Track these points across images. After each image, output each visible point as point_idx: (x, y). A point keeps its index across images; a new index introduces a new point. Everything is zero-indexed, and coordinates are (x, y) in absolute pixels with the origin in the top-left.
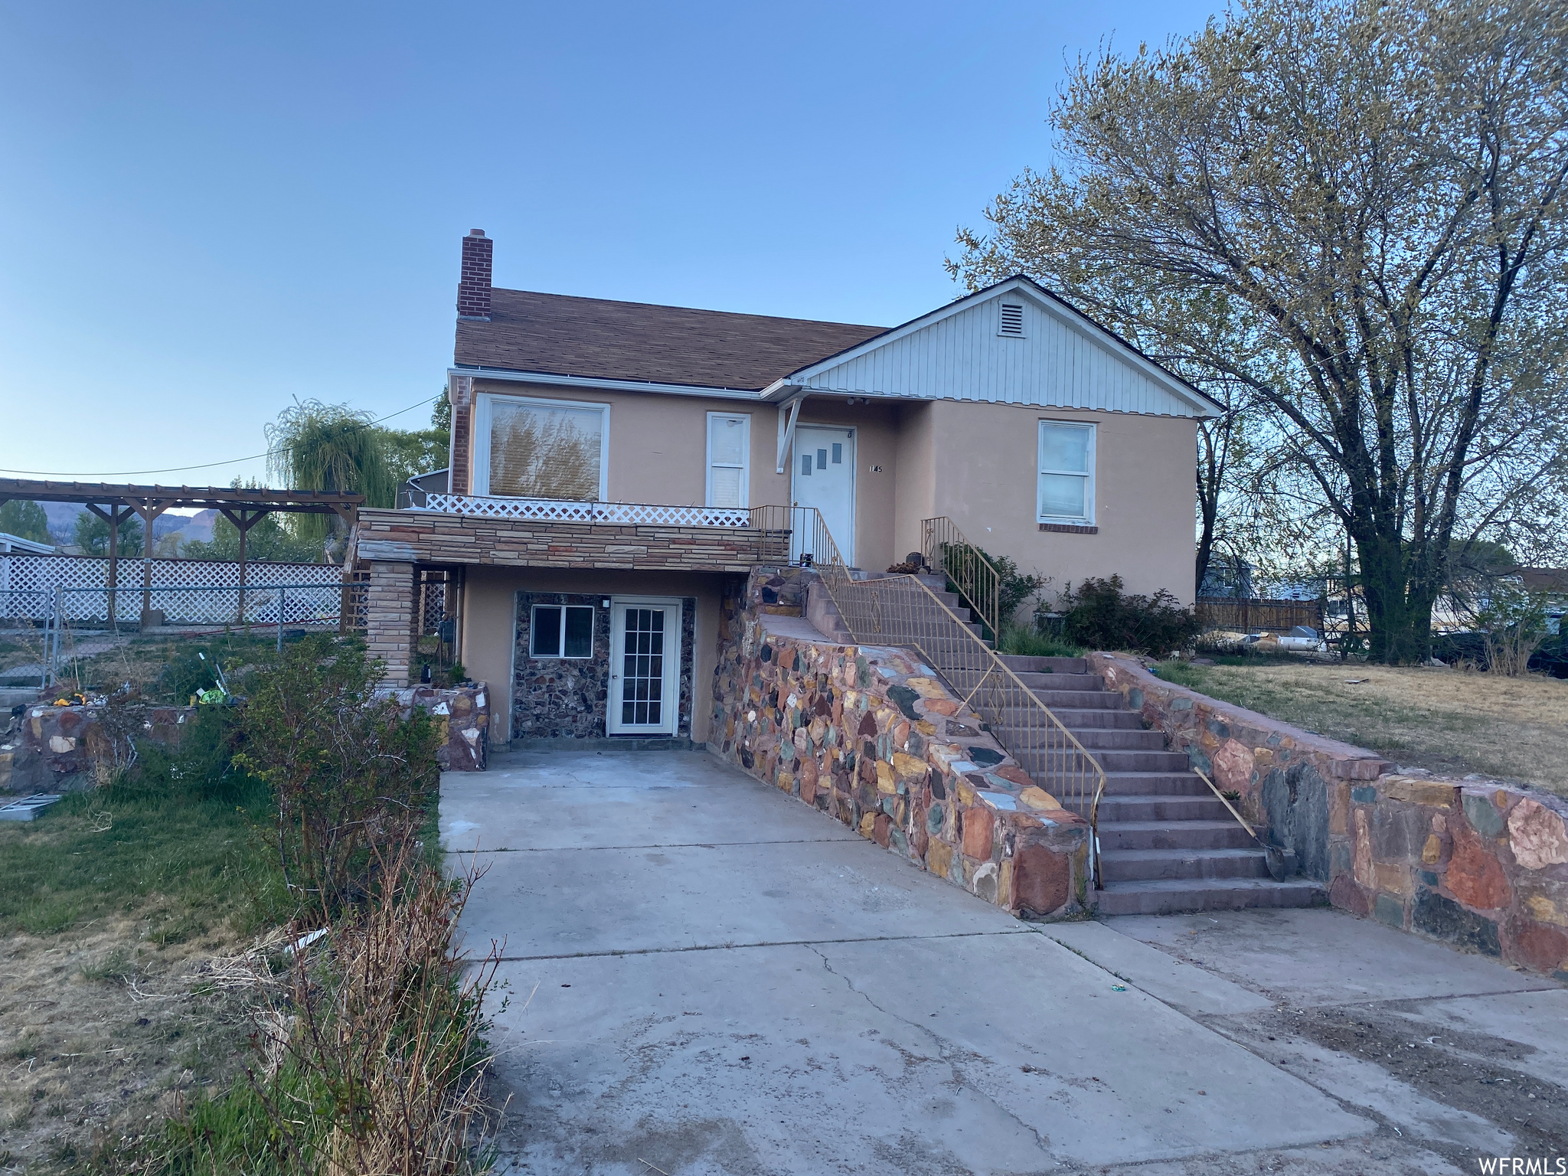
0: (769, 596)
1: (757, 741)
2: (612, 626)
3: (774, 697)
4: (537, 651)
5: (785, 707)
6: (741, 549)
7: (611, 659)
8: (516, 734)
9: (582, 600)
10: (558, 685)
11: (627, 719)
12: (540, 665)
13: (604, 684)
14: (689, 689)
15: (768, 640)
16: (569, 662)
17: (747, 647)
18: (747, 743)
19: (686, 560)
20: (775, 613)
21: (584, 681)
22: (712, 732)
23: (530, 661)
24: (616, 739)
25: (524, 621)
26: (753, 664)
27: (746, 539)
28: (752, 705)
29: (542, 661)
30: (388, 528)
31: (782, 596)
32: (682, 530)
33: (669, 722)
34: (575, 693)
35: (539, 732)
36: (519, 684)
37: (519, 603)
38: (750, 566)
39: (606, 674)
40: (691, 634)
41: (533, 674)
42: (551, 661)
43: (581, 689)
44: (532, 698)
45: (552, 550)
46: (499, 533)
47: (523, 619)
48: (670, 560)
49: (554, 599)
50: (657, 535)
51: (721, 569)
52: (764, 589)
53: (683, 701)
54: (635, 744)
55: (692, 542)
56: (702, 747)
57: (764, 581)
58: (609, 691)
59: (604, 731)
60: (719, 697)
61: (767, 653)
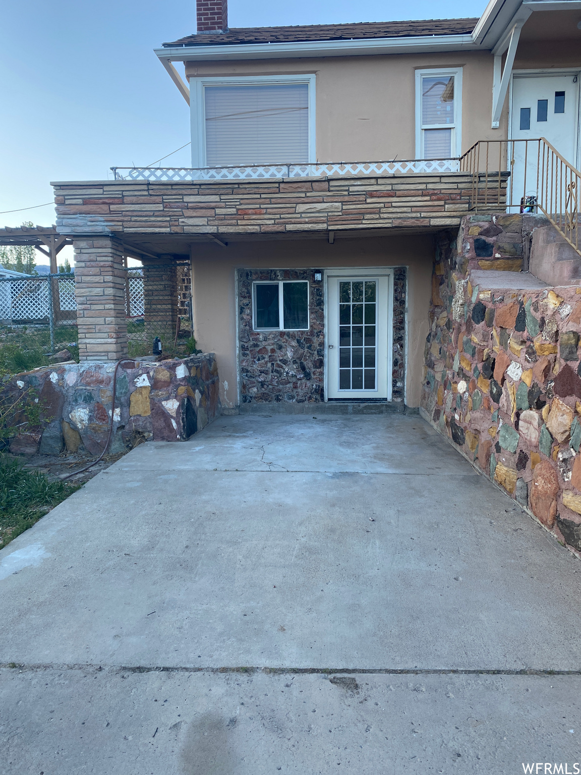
0: (482, 249)
1: (468, 417)
2: (326, 299)
3: (490, 366)
4: (259, 325)
5: (503, 380)
6: (449, 198)
7: (326, 330)
8: (245, 399)
9: (296, 275)
10: (278, 355)
11: (344, 385)
12: (261, 337)
13: (321, 353)
14: (402, 356)
15: (481, 296)
16: (288, 334)
17: (457, 310)
18: (457, 417)
19: (385, 216)
20: (490, 268)
21: (301, 351)
22: (424, 398)
23: (252, 334)
24: (334, 403)
25: (245, 297)
26: (464, 328)
27: (455, 186)
28: (462, 374)
29: (263, 333)
30: (80, 201)
31: (499, 248)
32: (380, 181)
33: (383, 388)
34: (295, 362)
35: (264, 397)
36: (244, 355)
37: (239, 281)
38: (460, 217)
39: (322, 344)
40: (403, 302)
41: (256, 345)
42: (271, 333)
43: (300, 359)
44: (256, 367)
45: (241, 214)
46: (186, 199)
47: (245, 295)
48: (367, 216)
49: (271, 275)
50: (351, 189)
51: (425, 222)
52: (477, 241)
53: (396, 368)
54: (350, 409)
55: (392, 194)
56: (416, 412)
57: (475, 231)
58: (326, 360)
59: (322, 396)
60: (430, 365)
61: (480, 312)
